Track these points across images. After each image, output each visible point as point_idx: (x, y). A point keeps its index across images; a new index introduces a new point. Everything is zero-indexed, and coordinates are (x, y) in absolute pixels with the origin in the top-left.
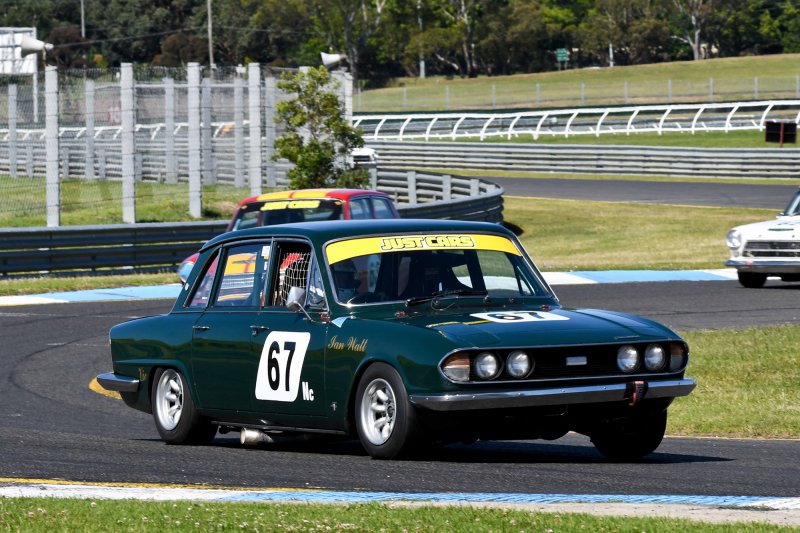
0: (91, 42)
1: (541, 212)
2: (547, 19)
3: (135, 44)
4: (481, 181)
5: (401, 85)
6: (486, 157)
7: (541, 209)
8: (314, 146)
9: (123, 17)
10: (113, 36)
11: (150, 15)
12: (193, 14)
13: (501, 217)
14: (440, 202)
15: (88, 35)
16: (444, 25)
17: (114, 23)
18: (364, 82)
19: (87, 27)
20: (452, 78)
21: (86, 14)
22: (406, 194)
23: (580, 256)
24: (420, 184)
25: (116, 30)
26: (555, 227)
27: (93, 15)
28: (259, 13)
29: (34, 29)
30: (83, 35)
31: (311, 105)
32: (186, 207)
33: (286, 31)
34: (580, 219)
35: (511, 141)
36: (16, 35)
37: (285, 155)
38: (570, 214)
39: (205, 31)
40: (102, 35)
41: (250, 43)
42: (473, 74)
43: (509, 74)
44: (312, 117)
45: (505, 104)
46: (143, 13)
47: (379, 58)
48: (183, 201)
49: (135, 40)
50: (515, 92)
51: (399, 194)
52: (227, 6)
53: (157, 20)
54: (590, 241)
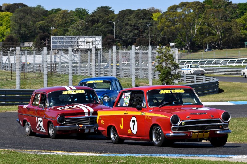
0: (117, 40)
1: (230, 86)
2: (242, 33)
3: (129, 40)
4: (213, 77)
5: (202, 52)
6: (219, 71)
7: (230, 85)
8: (166, 68)
9: (126, 33)
10: (123, 38)
11: (133, 32)
12: (145, 32)
13: (218, 87)
14: (203, 83)
15: (116, 38)
16: (213, 35)
17: (123, 34)
18: (191, 51)
19: (116, 36)
20: (216, 50)
21: (116, 32)
22: (194, 81)
23: (236, 97)
24: (197, 78)
25: (124, 36)
26: (233, 90)
27: (118, 32)
28: (163, 32)
29: (101, 36)
30: (115, 38)
31: (166, 57)
32: (131, 84)
33: (171, 36)
34: (240, 88)
35: (227, 67)
36: (96, 38)
37: (158, 70)
38: (238, 87)
39: (148, 37)
40: (120, 38)
41: (160, 40)
42: (221, 49)
43: (231, 48)
44: (165, 60)
45: (230, 57)
46: (131, 32)
47: (196, 44)
48: (130, 83)
49: (129, 39)
50: (233, 53)
51: (192, 81)
52: (154, 30)
53: (135, 34)
54: (240, 94)
